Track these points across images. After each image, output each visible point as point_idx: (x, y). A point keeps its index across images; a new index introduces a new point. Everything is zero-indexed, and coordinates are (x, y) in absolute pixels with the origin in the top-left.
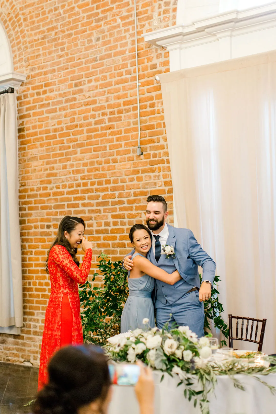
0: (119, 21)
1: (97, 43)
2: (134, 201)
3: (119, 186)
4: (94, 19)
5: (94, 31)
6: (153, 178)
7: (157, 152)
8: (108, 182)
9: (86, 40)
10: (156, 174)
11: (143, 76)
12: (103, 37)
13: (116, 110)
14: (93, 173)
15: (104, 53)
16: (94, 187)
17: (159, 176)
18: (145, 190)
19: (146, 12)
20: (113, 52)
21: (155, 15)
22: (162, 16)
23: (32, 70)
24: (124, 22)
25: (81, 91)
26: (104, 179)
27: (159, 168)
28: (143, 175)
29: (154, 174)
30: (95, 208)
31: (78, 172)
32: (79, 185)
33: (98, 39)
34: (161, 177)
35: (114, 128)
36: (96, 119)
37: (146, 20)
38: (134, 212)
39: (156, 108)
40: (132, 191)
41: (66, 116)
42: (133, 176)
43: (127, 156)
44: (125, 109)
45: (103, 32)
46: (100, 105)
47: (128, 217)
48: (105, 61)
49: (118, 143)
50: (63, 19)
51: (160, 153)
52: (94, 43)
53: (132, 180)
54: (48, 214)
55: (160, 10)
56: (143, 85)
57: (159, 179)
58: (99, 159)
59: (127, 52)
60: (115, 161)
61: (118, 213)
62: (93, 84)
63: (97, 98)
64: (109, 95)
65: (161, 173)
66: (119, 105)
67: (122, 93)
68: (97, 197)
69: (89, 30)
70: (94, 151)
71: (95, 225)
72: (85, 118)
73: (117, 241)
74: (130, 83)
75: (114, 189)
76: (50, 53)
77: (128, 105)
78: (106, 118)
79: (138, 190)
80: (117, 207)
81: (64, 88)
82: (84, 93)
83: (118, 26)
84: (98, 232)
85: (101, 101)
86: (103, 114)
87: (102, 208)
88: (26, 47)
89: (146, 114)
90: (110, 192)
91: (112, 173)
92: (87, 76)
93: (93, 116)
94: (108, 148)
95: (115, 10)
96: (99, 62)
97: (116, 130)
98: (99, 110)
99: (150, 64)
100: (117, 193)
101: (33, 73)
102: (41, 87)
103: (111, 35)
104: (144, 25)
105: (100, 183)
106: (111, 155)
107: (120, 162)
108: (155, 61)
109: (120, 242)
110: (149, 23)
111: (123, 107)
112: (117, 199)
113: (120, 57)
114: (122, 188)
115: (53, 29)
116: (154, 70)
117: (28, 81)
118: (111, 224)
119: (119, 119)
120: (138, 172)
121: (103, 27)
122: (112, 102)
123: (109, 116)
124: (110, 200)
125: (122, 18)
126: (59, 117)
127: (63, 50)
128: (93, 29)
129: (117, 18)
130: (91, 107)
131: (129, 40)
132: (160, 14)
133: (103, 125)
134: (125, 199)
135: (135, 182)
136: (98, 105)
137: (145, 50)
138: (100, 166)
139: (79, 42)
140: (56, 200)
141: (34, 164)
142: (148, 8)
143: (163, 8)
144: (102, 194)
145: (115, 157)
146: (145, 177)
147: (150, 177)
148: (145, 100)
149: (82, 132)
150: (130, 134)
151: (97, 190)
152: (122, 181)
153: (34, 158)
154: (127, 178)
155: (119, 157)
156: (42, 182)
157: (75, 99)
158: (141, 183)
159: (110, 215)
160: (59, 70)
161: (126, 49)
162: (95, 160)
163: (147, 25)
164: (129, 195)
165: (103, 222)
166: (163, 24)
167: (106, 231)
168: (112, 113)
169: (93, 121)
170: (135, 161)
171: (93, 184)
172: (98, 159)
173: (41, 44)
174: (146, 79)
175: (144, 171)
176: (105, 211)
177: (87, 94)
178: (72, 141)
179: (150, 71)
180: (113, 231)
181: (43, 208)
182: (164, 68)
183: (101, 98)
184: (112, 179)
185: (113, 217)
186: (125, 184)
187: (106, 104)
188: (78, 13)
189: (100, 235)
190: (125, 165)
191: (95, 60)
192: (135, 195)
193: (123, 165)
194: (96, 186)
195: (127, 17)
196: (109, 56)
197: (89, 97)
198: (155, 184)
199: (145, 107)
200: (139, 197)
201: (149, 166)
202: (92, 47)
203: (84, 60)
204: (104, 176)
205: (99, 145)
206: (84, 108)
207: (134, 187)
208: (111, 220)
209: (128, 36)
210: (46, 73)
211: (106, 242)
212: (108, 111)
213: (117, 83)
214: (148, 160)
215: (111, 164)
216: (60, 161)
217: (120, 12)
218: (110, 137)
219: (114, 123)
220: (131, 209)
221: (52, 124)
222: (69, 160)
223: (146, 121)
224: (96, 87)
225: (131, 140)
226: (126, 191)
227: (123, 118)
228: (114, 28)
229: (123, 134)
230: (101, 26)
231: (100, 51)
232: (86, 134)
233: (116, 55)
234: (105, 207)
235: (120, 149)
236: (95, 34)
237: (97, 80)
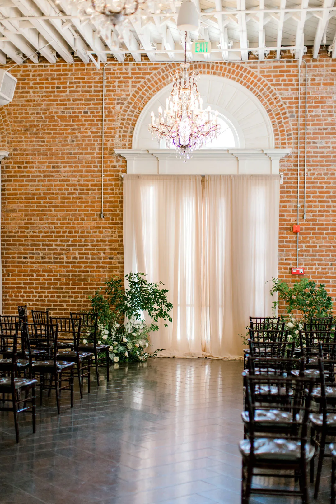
0: (90, 134)
1: (72, 143)
2: (96, 245)
3: (86, 235)
4: (70, 127)
5: (69, 135)
6: (110, 232)
7: (114, 217)
8: (78, 232)
9: (63, 140)
10: (113, 230)
11: (106, 171)
12: (77, 141)
13: (85, 188)
14: (65, 226)
15: (77, 151)
16: (65, 234)
17: (115, 232)
18: (105, 239)
19: (111, 133)
20: (84, 151)
21: (117, 136)
22: (121, 138)
23: (14, 150)
24: (94, 135)
25: (58, 172)
26: (74, 230)
27: (115, 227)
28: (104, 230)
29: (112, 230)
30: (65, 247)
31: (53, 223)
32: (53, 232)
33: (73, 141)
34: (116, 233)
35: (83, 199)
36: (69, 192)
37: (110, 138)
38: (96, 252)
39: (114, 191)
40: (95, 239)
41: (43, 186)
42: (96, 230)
43: (92, 217)
44: (92, 189)
45: (77, 137)
46: (72, 183)
47: (91, 255)
48: (77, 156)
49: (85, 208)
50: (44, 121)
51: (116, 218)
52: (69, 143)
53: (95, 232)
54: (24, 249)
55: (120, 134)
56: (106, 176)
57: (115, 233)
58: (71, 217)
59: (95, 154)
60: (83, 219)
61: (84, 251)
62: (67, 169)
63: (70, 178)
64: (80, 178)
65: (117, 230)
66: (88, 185)
67: (90, 178)
68: (68, 241)
69: (66, 134)
70: (66, 211)
71: (65, 258)
72: (59, 190)
73: (83, 269)
74: (96, 173)
75: (82, 237)
76: (31, 142)
77: (95, 186)
78: (77, 192)
79: (100, 239)
80: (83, 248)
81: (42, 167)
82: (60, 173)
83: (89, 137)
84: (67, 263)
85: (74, 180)
86: (75, 189)
87: (71, 248)
88: (9, 133)
89: (107, 194)
90: (78, 239)
91: (80, 227)
92: (62, 163)
93: (67, 190)
94: (77, 211)
95: (87, 126)
96: (72, 155)
97: (84, 200)
98: (72, 186)
99: (111, 164)
100: (83, 240)
101: (15, 152)
102: (23, 163)
103: (83, 141)
104: (108, 141)
105: (70, 232)
106: (80, 215)
107: (87, 220)
108: (115, 163)
109: (85, 269)
110: (112, 140)
111: (90, 187)
112: (83, 243)
113: (90, 156)
114: (88, 237)
115: (35, 126)
116: (115, 169)
117: (10, 157)
118: (78, 259)
119: (88, 194)
120: (100, 228)
121: (77, 134)
122: (82, 182)
123: (79, 191)
124: (78, 243)
125: (92, 132)
126: (38, 185)
127: (43, 142)
128: (69, 133)
129: (88, 131)
130: (65, 183)
131: (97, 147)
132: (120, 136)
133: (75, 196)
134: (89, 244)
135: (98, 234)
136: (70, 183)
137: (108, 155)
138: (71, 222)
139: (57, 140)
140: (33, 241)
141: (13, 215)
142: (112, 131)
143: (122, 133)
144: (71, 239)
145: (83, 217)
146: (105, 231)
147: (109, 232)
148: (107, 185)
149: (57, 198)
150: (95, 204)
151: (67, 236)
152: (88, 232)
153: (14, 211)
154: (91, 231)
155: (86, 218)
156: (20, 228)
157: (52, 176)
158: (102, 235)
159: (77, 253)
160: (39, 154)
161: (95, 152)
162: (67, 217)
163: (110, 140)
164: (93, 241)
165: (72, 257)
166: (122, 143)
167: (75, 263)
168: (81, 189)
169: (66, 192)
170: (98, 221)
171: (64, 232)
172: (69, 217)
173: (23, 134)
174: (108, 173)
175: (104, 228)
176: (73, 250)
177: (63, 175)
178: (48, 203)
179: (111, 168)
180: (79, 263)
181: (20, 245)
182: (121, 169)
183: (73, 179)
184: (80, 230)
185: (79, 254)
186: (90, 234)
187: (77, 183)
188: (57, 121)
189: (69, 265)
190: (91, 223)
191: (70, 154)
192: (97, 241)
193: (89, 222)
194: (67, 234)
195: (97, 133)
196: (82, 154)
197: (65, 177)
198: (112, 236)
199: (107, 189)
200: (99, 243)
201: (108, 225)
202: (68, 145)
203: (60, 152)
204: (74, 228)
205: (71, 208)
206: (59, 183)
207: (97, 236)
208: (78, 256)
209: (96, 144)
210: (27, 155)
211: (74, 269)
212: (78, 188)
213: (87, 171)
214: (108, 221)
215: (79, 221)
216: (37, 215)
217: (91, 128)
218: (80, 204)
219: (83, 196)
220: (94, 250)
221: (31, 190)
222: (45, 215)
223: (107, 198)
224: (71, 171)
225: (95, 208)
226: (90, 239)
227: (90, 194)
228: (86, 137)
229: (90, 204)
230: (75, 133)
231: (74, 149)
232: (59, 200)
233: (86, 154)
234: (74, 248)
235: (87, 212)
236: (70, 137)
237: (70, 167)
